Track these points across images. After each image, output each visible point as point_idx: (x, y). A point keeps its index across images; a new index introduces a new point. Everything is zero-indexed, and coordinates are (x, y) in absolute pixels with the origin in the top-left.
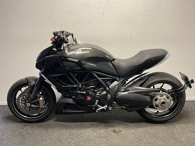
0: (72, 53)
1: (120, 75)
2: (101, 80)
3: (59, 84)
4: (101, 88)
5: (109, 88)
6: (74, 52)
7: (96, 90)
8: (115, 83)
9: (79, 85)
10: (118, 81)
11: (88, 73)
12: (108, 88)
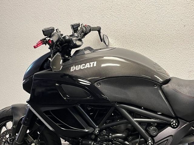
0: (79, 68)
1: (179, 116)
2: (137, 124)
3: (57, 124)
4: (138, 140)
5: (153, 141)
6: (83, 66)
7: (127, 143)
8: (169, 131)
9: (95, 128)
10: (173, 128)
11: (111, 107)
12: (150, 142)
